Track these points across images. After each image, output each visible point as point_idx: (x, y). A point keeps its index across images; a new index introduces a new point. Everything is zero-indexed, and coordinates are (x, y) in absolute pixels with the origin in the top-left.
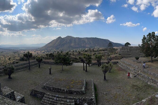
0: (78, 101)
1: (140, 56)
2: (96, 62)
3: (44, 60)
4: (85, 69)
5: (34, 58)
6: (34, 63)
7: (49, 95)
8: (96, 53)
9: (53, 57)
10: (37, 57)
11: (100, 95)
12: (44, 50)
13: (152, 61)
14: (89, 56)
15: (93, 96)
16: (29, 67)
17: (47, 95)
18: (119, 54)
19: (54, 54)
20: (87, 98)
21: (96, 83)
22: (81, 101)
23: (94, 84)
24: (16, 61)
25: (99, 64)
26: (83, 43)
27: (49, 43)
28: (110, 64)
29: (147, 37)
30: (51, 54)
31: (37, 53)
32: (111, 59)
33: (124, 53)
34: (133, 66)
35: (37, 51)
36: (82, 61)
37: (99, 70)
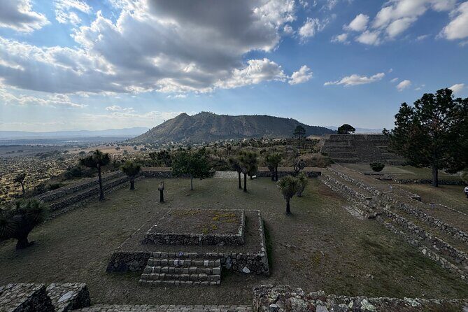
0: (228, 261)
1: (388, 161)
2: (266, 169)
3: (144, 169)
4: (243, 187)
5: (116, 165)
6: (116, 180)
7: (160, 256)
8: (267, 149)
9: (168, 160)
10: (123, 161)
11: (278, 250)
12: (144, 144)
13: (437, 183)
14: (250, 156)
15: (263, 249)
16: (100, 194)
17: (156, 258)
18: (323, 154)
19: (171, 153)
20: (248, 254)
21: (268, 220)
22: (235, 261)
23: (264, 222)
24: (50, 182)
25: (274, 176)
26: (237, 127)
27: (157, 128)
28: (300, 176)
29: (414, 106)
30: (163, 153)
31: (125, 151)
32: (302, 165)
33: (337, 151)
34: (365, 187)
35: (123, 146)
36: (237, 168)
37: (275, 189)
